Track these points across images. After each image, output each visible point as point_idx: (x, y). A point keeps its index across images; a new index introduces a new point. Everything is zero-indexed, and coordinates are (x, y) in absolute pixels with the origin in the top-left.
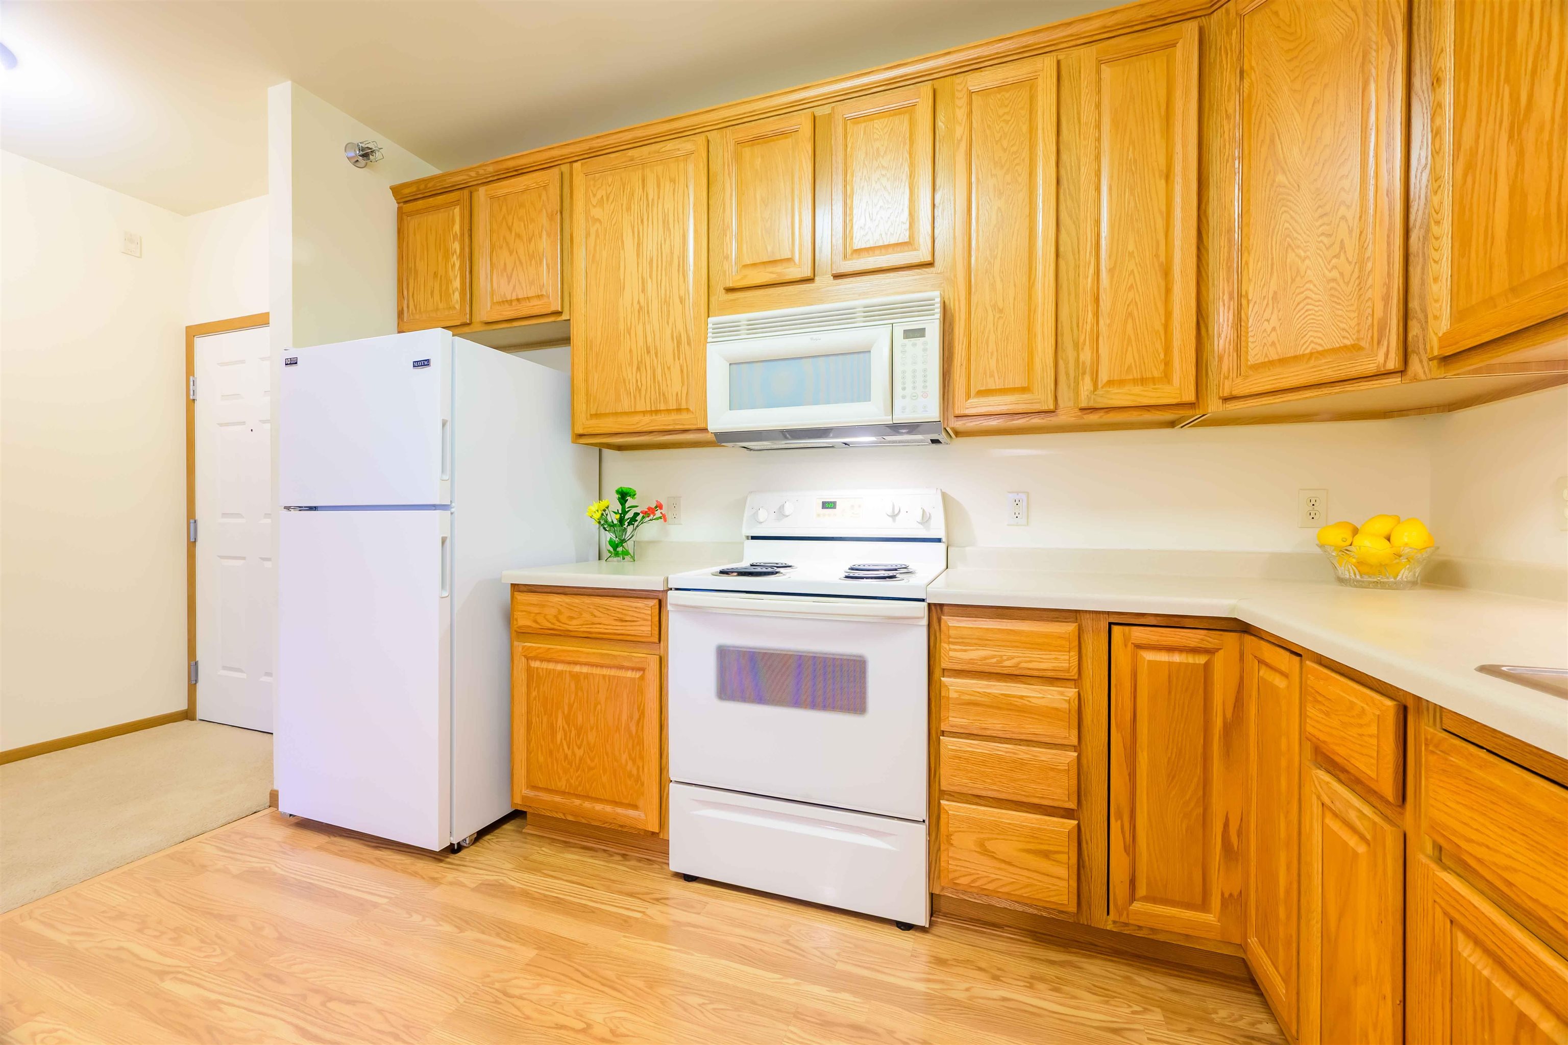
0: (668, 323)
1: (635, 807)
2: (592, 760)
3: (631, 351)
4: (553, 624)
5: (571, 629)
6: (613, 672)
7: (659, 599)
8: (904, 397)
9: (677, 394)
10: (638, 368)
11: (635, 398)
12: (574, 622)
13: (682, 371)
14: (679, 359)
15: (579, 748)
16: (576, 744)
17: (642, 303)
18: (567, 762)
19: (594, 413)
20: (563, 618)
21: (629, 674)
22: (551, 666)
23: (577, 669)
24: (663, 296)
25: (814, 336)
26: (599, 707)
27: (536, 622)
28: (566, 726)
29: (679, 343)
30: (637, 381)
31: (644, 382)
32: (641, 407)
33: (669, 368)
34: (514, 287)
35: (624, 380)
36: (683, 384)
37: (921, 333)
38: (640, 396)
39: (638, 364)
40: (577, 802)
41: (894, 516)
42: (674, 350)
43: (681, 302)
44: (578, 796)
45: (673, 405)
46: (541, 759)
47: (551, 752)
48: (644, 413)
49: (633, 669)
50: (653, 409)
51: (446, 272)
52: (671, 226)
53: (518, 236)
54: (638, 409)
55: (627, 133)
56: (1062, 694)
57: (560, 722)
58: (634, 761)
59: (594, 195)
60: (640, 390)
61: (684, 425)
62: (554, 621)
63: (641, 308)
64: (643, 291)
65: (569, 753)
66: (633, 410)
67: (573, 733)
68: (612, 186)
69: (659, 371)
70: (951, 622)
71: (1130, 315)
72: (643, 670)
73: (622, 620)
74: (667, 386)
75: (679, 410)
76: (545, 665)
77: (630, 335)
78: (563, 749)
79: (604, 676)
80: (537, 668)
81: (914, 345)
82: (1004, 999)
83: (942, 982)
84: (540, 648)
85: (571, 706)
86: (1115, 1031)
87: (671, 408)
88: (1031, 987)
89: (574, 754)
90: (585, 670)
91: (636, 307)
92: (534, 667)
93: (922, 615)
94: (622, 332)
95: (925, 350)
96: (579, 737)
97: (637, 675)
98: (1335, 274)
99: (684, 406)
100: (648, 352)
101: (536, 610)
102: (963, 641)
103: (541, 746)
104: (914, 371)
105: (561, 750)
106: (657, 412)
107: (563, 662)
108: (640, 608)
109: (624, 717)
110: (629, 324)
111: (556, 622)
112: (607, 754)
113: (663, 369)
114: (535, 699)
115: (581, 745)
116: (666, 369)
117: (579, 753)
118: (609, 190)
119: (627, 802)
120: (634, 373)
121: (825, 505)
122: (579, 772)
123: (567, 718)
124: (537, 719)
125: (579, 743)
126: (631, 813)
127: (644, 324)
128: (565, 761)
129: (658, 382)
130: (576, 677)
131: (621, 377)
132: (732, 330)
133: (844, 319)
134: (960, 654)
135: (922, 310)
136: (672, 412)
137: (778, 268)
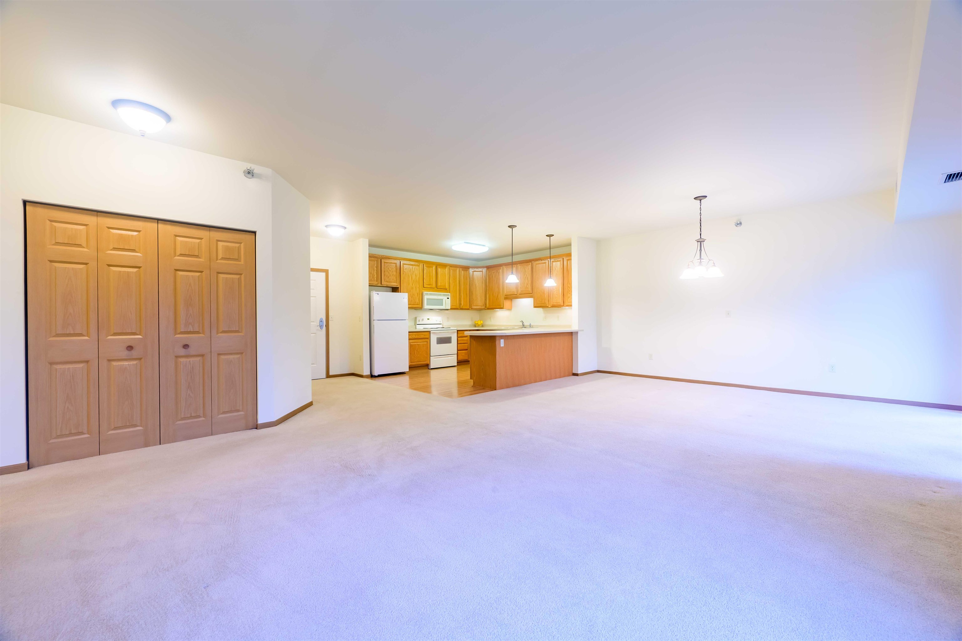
1: (426, 361)
2: (423, 356)
5: (417, 338)
6: (423, 343)
7: (429, 332)
8: (447, 306)
9: (417, 302)
12: (418, 336)
13: (418, 298)
20: (416, 336)
21: (425, 343)
23: (418, 343)
24: (415, 287)
25: (438, 297)
26: (421, 348)
29: (418, 294)
31: (412, 299)
34: (389, 280)
36: (418, 300)
37: (448, 298)
41: (437, 321)
43: (418, 288)
44: (418, 362)
46: (413, 358)
48: (412, 304)
51: (374, 273)
52: (417, 276)
53: (390, 270)
57: (416, 351)
58: (427, 356)
59: (404, 268)
60: (412, 301)
61: (418, 307)
63: (412, 288)
64: (412, 285)
67: (420, 353)
69: (415, 298)
70: (459, 332)
71: (464, 298)
72: (427, 342)
73: (425, 335)
74: (416, 300)
77: (410, 292)
85: (417, 349)
90: (419, 343)
93: (456, 331)
95: (449, 300)
98: (480, 299)
99: (419, 304)
100: (413, 295)
102: (461, 334)
103: (413, 356)
104: (448, 303)
105: (416, 356)
106: (414, 304)
108: (427, 334)
109: (425, 350)
110: (410, 290)
118: (407, 267)
121: (428, 319)
122: (418, 358)
125: (420, 355)
126: (426, 362)
127: (413, 290)
132: (427, 294)
133: (440, 295)
134: (459, 335)
135: (448, 295)
136: (416, 305)
137: (431, 286)
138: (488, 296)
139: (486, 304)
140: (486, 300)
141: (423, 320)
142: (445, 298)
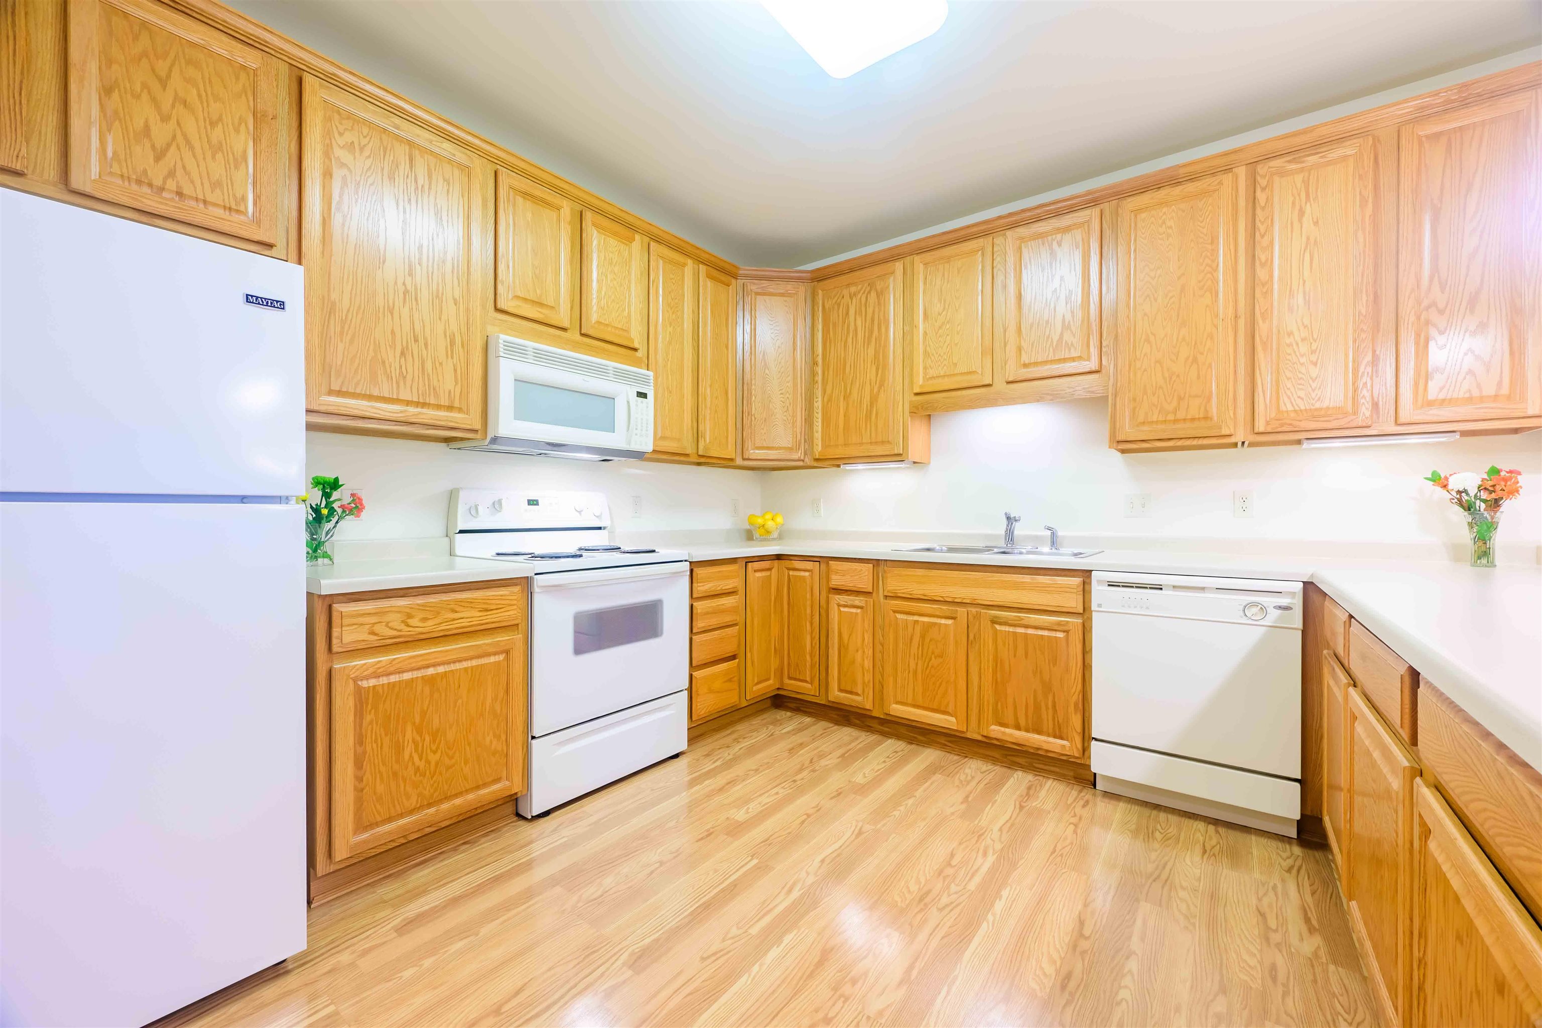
0: (440, 319)
1: (497, 780)
2: (451, 758)
3: (393, 332)
4: (400, 631)
5: (424, 631)
6: (474, 663)
7: (526, 583)
8: (636, 434)
9: (450, 392)
10: (403, 354)
11: (398, 383)
12: (430, 623)
13: (455, 370)
14: (452, 358)
15: (435, 752)
16: (431, 749)
17: (409, 287)
18: (418, 775)
19: (338, 389)
20: (414, 622)
21: (492, 659)
22: (393, 678)
23: (431, 671)
24: (435, 288)
25: (586, 378)
26: (460, 701)
27: (373, 633)
28: (418, 738)
29: (452, 343)
30: (401, 367)
31: (410, 370)
32: (405, 395)
33: (441, 364)
35: (383, 362)
36: (456, 383)
37: (642, 395)
38: (405, 384)
39: (403, 350)
40: (432, 810)
41: (580, 512)
42: (447, 348)
43: (456, 304)
44: (430, 805)
45: (444, 401)
46: (380, 788)
47: (395, 774)
48: (408, 403)
49: (495, 654)
50: (421, 401)
52: (445, 224)
53: (183, 102)
54: (401, 397)
55: (390, 96)
56: (735, 599)
58: (498, 737)
59: (341, 134)
60: (405, 377)
61: (458, 423)
62: (403, 627)
63: (406, 292)
64: (410, 274)
65: (422, 765)
66: (395, 397)
67: (427, 738)
68: (368, 138)
69: (429, 366)
70: (698, 571)
71: (716, 411)
72: (507, 652)
73: (487, 610)
74: (439, 381)
75: (450, 408)
76: (384, 680)
77: (392, 314)
78: (413, 764)
79: (466, 669)
80: (374, 687)
81: (642, 402)
82: (740, 749)
83: (719, 758)
84: (380, 661)
85: (423, 714)
86: (772, 735)
87: (442, 404)
88: (739, 742)
89: (428, 762)
90: (441, 669)
91: (401, 289)
92: (369, 687)
93: (685, 569)
94: (381, 310)
95: (647, 407)
96: (434, 741)
97: (501, 657)
98: (785, 418)
99: (457, 404)
100: (416, 340)
101: (373, 619)
102: (702, 580)
103: (381, 775)
104: (642, 419)
105: (410, 764)
106: (424, 405)
107: (412, 670)
108: (505, 595)
109: (489, 701)
110: (391, 304)
111: (405, 627)
112: (469, 744)
113: (434, 363)
114: (371, 722)
115: (437, 748)
116: (438, 365)
117: (433, 758)
118: (364, 141)
119: (490, 779)
120: (397, 359)
121: (529, 502)
122: (434, 778)
123: (419, 730)
124: (375, 745)
125: (434, 748)
126: (496, 787)
127: (411, 309)
128: (415, 775)
129: (428, 375)
130: (430, 681)
131: (379, 357)
132: (518, 352)
133: (601, 371)
134: (702, 588)
135: (646, 382)
136: (439, 407)
137: (544, 311)
138: (818, 404)
139: (809, 439)
140: (809, 421)
141: (497, 506)
142: (625, 392)
